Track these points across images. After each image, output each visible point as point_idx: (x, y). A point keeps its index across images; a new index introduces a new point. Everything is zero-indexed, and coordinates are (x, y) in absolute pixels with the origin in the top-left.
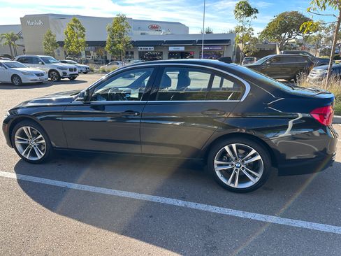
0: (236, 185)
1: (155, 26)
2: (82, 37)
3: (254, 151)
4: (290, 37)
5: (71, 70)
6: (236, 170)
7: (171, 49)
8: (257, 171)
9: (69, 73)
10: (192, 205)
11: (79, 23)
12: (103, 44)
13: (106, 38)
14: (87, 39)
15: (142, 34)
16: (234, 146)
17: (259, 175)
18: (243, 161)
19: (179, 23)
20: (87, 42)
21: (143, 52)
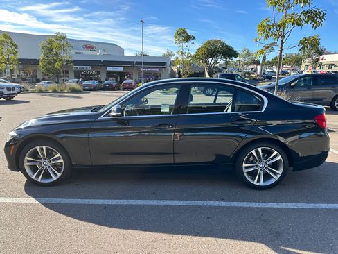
0: (262, 183)
1: (89, 46)
2: (14, 54)
3: (276, 153)
4: (216, 62)
5: (9, 89)
6: (261, 170)
7: (110, 69)
8: (277, 169)
9: (6, 92)
10: (234, 204)
11: (10, 38)
12: (36, 62)
13: (40, 55)
14: (19, 56)
15: (77, 53)
16: (260, 149)
17: (280, 172)
18: (266, 163)
19: (114, 44)
20: (20, 60)
21: (79, 71)
